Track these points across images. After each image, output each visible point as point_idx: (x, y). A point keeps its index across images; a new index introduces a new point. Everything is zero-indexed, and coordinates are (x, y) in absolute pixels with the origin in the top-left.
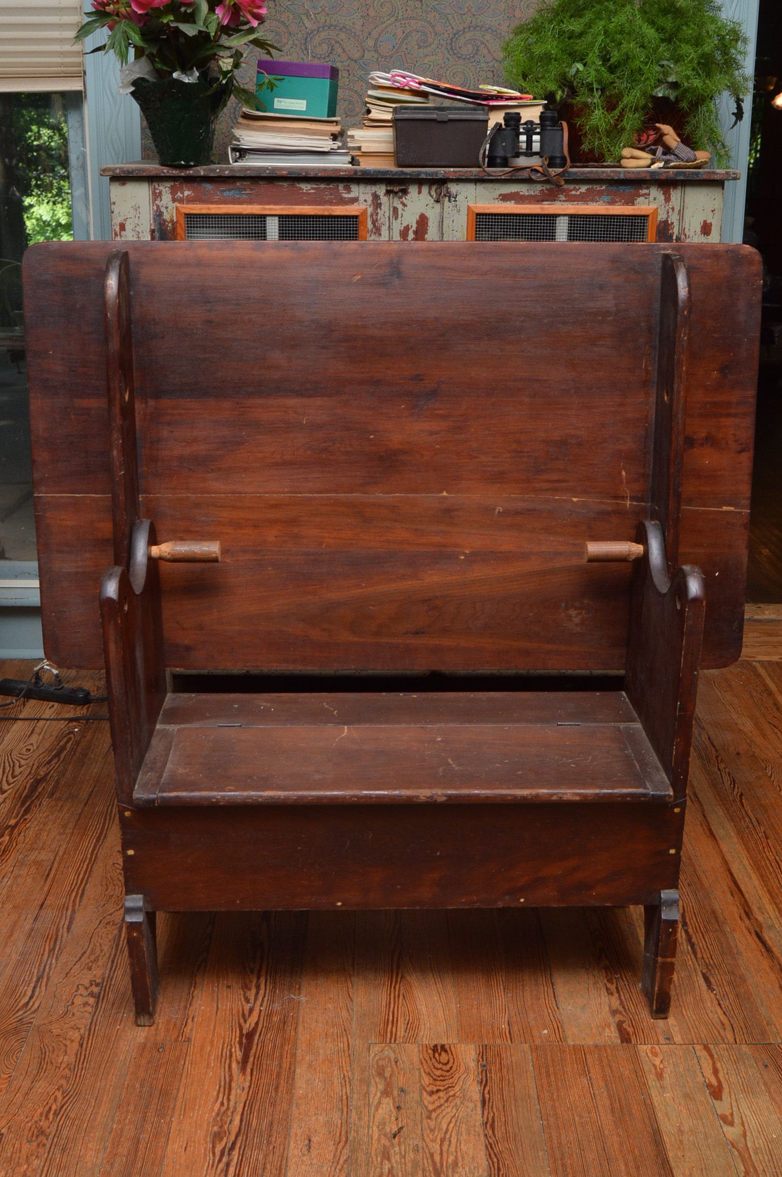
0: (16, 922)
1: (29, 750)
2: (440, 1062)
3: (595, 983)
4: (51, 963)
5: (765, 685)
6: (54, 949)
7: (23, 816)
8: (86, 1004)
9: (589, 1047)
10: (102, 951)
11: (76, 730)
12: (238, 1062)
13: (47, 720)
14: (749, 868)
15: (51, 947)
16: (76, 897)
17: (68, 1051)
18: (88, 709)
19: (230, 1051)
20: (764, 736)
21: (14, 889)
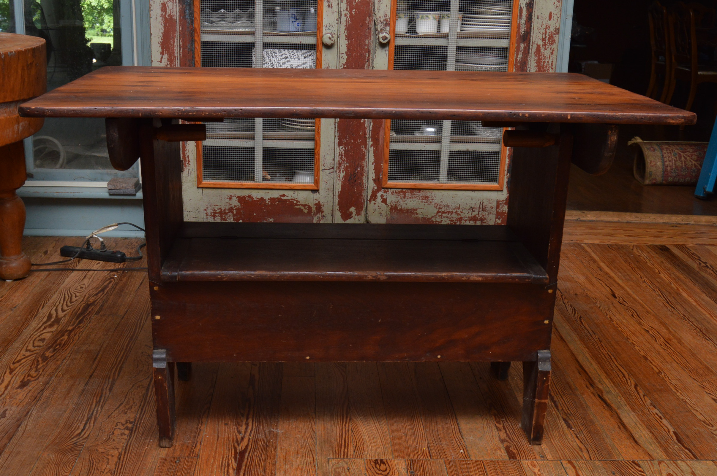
0: (72, 385)
1: (82, 287)
2: (380, 470)
3: (487, 424)
4: (97, 410)
5: (591, 257)
6: (100, 401)
7: (78, 324)
8: (122, 434)
9: (486, 461)
10: (134, 403)
11: (116, 276)
12: (234, 469)
13: (95, 270)
14: (590, 358)
15: (98, 400)
16: (116, 371)
17: (110, 462)
18: (124, 265)
19: (228, 462)
20: (593, 285)
21: (71, 366)
